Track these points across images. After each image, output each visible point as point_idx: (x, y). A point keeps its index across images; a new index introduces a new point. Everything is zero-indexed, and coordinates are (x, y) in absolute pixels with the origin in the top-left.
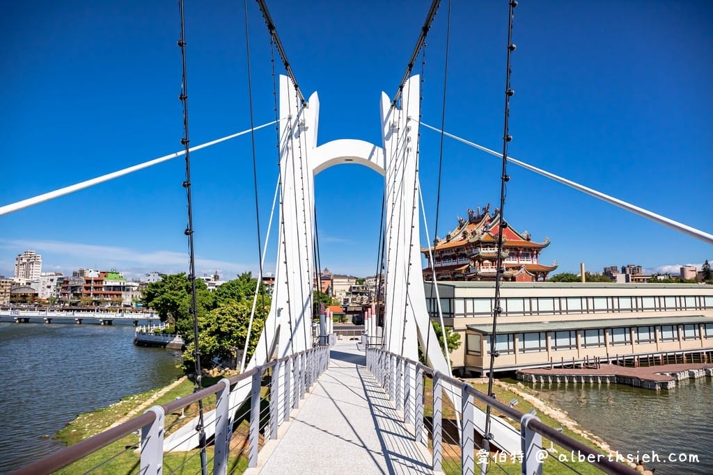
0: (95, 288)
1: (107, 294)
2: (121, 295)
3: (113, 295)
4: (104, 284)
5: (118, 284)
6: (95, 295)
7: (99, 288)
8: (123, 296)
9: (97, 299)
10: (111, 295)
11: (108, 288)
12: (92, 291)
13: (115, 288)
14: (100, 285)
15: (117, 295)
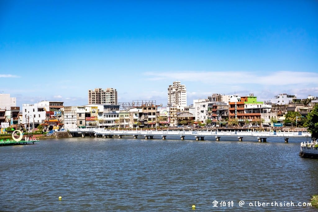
0: (238, 111)
1: (249, 116)
2: (260, 116)
3: (254, 116)
4: (245, 108)
5: (256, 107)
6: (239, 117)
7: (241, 111)
8: (262, 117)
9: (240, 120)
10: (251, 116)
11: (249, 110)
12: (237, 114)
13: (254, 110)
14: (242, 109)
15: (257, 116)
